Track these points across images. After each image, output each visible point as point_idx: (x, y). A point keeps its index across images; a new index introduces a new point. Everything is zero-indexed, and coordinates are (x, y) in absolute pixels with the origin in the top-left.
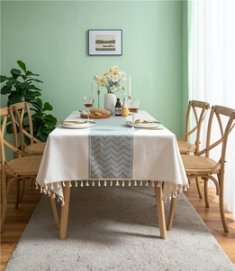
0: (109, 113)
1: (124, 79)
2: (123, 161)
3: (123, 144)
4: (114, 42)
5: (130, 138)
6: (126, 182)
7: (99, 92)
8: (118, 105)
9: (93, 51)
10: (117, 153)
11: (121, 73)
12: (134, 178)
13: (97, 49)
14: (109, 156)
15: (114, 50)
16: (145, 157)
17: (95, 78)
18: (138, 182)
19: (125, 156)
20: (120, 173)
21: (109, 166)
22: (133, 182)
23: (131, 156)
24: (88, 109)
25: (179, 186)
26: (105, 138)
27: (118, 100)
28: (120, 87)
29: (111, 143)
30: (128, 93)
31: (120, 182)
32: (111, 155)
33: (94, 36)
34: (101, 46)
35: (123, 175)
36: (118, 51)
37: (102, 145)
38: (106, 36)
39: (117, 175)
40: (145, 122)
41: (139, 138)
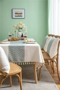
0: (19, 39)
1: (25, 26)
2: (21, 55)
3: (21, 49)
4: (22, 13)
5: (23, 47)
6: (22, 63)
7: (15, 31)
8: (22, 36)
9: (14, 17)
10: (19, 52)
11: (23, 24)
12: (25, 61)
13: (15, 16)
14: (16, 53)
15: (22, 16)
16: (29, 53)
17: (14, 26)
18: (27, 63)
19: (22, 53)
20: (20, 59)
21: (16, 57)
22: (25, 63)
23: (24, 53)
24: (10, 37)
25: (41, 63)
26: (14, 47)
27: (22, 34)
28: (23, 30)
29: (17, 48)
30: (26, 32)
31: (20, 63)
32: (17, 53)
33: (14, 11)
34: (17, 15)
35: (21, 60)
36: (23, 17)
37: (13, 49)
38: (19, 11)
39: (19, 60)
40: (30, 41)
41: (27, 46)
